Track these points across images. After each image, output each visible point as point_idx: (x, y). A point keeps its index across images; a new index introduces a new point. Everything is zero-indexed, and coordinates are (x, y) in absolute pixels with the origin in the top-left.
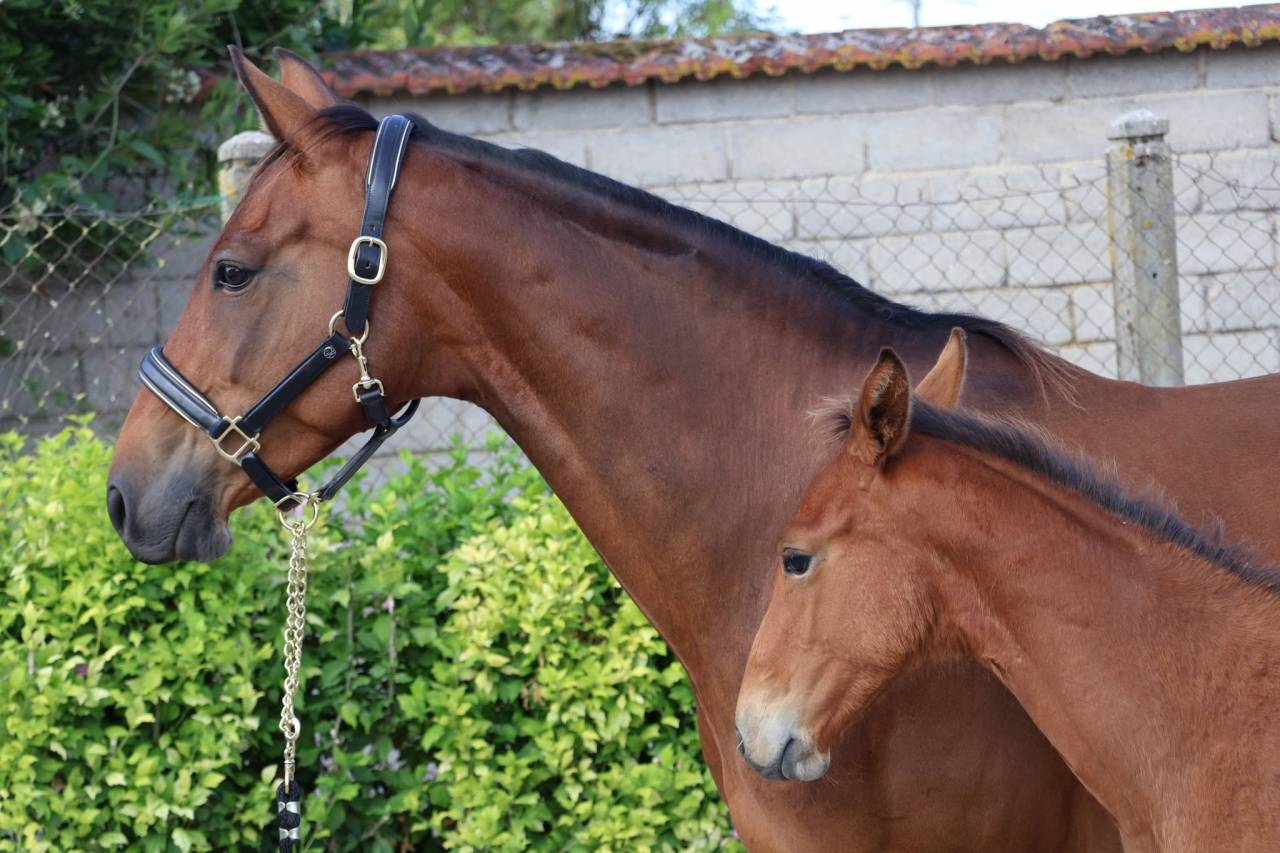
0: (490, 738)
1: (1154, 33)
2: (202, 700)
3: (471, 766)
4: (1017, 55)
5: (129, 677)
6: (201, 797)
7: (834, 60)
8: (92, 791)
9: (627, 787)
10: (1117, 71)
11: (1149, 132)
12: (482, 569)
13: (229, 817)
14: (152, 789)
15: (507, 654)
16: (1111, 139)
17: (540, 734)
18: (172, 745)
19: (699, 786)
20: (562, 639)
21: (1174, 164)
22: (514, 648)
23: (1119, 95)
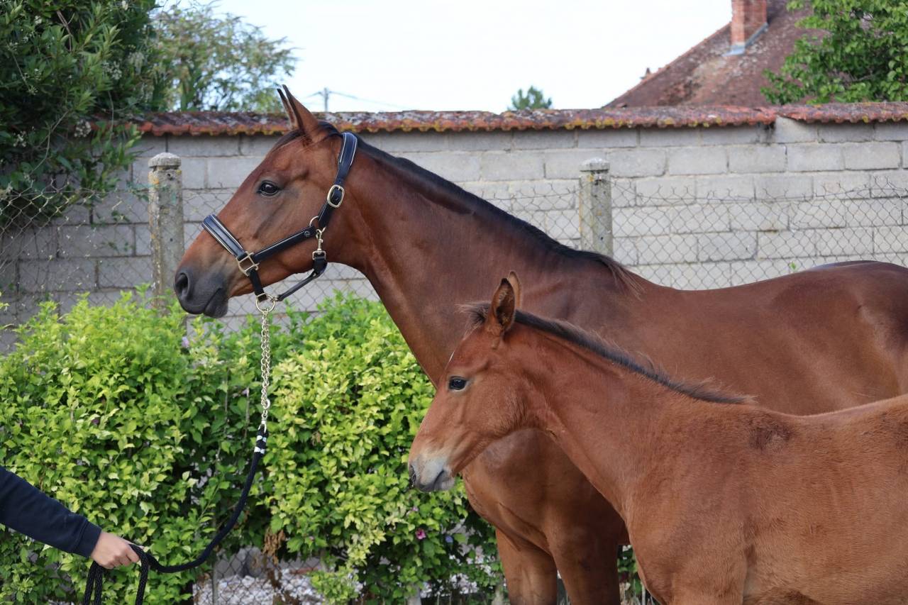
0: (295, 459)
1: (555, 120)
2: (156, 438)
3: (285, 473)
4: (490, 127)
5: (120, 425)
6: (154, 486)
7: (402, 126)
8: (102, 482)
9: (363, 484)
10: (537, 137)
11: (601, 168)
12: (291, 375)
13: (165, 496)
14: (130, 482)
15: (304, 417)
16: (582, 171)
17: (320, 458)
18: (139, 460)
19: (397, 485)
20: (333, 411)
21: (612, 185)
22: (308, 415)
23: (537, 149)
